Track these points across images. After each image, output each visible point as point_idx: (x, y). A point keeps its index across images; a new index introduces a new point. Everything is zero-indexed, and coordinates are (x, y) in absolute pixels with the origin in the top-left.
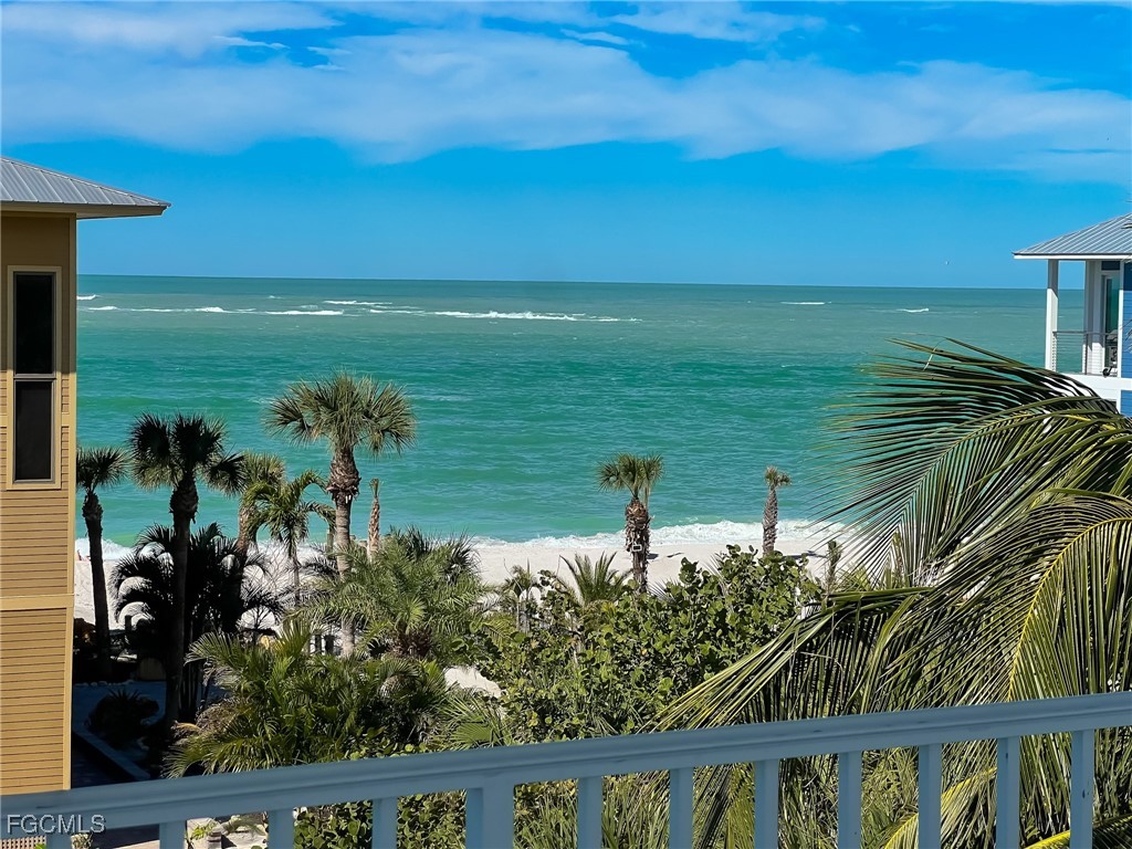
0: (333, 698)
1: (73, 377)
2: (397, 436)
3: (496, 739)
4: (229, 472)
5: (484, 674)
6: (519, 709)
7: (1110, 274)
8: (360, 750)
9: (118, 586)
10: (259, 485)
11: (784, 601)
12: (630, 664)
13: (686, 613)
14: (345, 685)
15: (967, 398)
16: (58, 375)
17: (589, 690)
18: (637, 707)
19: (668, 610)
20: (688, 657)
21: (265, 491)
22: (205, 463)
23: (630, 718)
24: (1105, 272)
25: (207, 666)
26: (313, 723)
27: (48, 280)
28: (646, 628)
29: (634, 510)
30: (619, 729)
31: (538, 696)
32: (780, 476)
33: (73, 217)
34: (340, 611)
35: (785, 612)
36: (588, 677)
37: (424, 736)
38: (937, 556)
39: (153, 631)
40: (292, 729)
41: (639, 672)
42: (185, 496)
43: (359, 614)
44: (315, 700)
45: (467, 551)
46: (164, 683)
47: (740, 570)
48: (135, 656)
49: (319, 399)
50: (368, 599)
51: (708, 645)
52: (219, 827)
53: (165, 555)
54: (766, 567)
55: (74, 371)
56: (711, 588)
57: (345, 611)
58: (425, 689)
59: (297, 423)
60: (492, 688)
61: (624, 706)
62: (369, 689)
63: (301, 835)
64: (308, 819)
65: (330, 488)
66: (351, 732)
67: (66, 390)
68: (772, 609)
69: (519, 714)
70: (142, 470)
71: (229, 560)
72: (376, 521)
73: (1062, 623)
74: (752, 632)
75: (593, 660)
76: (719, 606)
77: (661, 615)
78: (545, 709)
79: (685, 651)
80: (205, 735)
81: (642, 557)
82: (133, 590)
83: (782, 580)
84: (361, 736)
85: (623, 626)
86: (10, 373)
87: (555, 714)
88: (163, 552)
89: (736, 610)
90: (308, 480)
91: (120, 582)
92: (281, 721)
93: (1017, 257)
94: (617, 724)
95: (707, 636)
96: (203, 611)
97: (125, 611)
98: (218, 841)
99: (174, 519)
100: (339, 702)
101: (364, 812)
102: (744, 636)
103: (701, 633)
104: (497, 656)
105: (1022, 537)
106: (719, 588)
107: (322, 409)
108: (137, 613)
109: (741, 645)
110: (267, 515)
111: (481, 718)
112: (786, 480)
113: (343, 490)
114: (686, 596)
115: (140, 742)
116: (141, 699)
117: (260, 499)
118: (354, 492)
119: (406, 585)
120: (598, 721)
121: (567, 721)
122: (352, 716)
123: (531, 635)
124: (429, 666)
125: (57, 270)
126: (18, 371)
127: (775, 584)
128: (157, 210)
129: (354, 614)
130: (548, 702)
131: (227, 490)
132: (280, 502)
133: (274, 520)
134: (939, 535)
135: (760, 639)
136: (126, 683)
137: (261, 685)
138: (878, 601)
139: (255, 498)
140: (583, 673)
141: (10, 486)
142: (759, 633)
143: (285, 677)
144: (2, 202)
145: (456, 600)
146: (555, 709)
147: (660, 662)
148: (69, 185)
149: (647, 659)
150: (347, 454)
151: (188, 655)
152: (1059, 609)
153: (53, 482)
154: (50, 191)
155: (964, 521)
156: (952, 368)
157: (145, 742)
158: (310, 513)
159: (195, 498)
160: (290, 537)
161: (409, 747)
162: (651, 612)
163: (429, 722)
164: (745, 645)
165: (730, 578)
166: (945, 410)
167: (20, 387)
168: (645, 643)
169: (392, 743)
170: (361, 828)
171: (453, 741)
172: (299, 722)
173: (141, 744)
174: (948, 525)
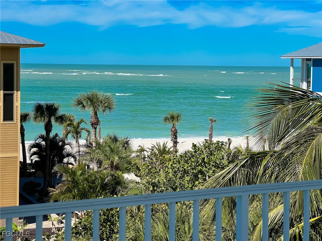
0: (93, 182)
1: (19, 92)
2: (110, 108)
3: (140, 193)
4: (61, 119)
5: (136, 175)
6: (147, 185)
7: (308, 62)
8: (101, 196)
9: (30, 151)
10: (68, 122)
11: (221, 155)
12: (177, 173)
13: (194, 158)
14: (96, 178)
15: (286, 98)
16: (15, 92)
17: (166, 180)
18: (180, 185)
19: (188, 157)
20: (194, 171)
21: (70, 124)
22: (54, 116)
23: (178, 188)
24: (307, 62)
25: (58, 173)
26: (88, 189)
27: (12, 65)
28: (182, 162)
29: (173, 129)
30: (175, 191)
31: (152, 181)
32: (213, 120)
33: (20, 47)
34: (94, 158)
35: (221, 158)
36: (166, 176)
37: (119, 192)
38: (277, 142)
39: (40, 163)
40: (82, 191)
41: (179, 175)
42: (49, 126)
43: (99, 159)
44: (88, 183)
45: (129, 140)
46: (43, 178)
47: (208, 146)
48: (34, 170)
49: (88, 98)
50: (102, 154)
51: (200, 167)
52: (60, 218)
53: (43, 142)
54: (216, 145)
55: (20, 91)
56: (201, 151)
57: (95, 158)
58: (119, 180)
59: (82, 105)
60: (138, 179)
61: (176, 184)
62: (103, 180)
63: (87, 220)
64: (89, 215)
65: (91, 123)
66: (99, 192)
67: (17, 96)
68: (218, 157)
69: (147, 186)
70: (35, 118)
71: (60, 143)
72: (100, 132)
73: (315, 160)
74: (212, 163)
75: (168, 171)
76: (203, 156)
77: (186, 159)
78: (154, 185)
79: (193, 169)
80: (57, 192)
81: (176, 143)
82: (34, 152)
83: (220, 149)
84: (102, 192)
85: (175, 162)
86: (2, 91)
87: (157, 187)
88: (42, 141)
89: (207, 157)
90: (82, 121)
91: (31, 149)
92: (79, 188)
93: (282, 58)
94: (175, 189)
95: (199, 165)
96: (53, 158)
97: (32, 158)
98: (60, 222)
99: (46, 132)
100: (95, 183)
101: (105, 213)
102: (210, 164)
103: (198, 164)
104: (140, 170)
105: (304, 136)
106: (202, 151)
107: (89, 101)
108: (35, 158)
109: (209, 167)
110: (71, 131)
111: (136, 188)
112: (215, 121)
113: (94, 124)
114: (193, 153)
115: (36, 194)
116: (37, 182)
117: (69, 126)
118: (98, 124)
119: (112, 151)
120: (169, 188)
121: (161, 189)
122: (99, 187)
123: (149, 164)
124: (120, 173)
125: (15, 62)
126: (4, 90)
127: (218, 150)
128: (43, 45)
129: (98, 159)
130: (155, 183)
131: (59, 124)
132: (74, 127)
133: (73, 132)
134: (278, 135)
135: (214, 166)
136: (32, 178)
137: (73, 178)
138: (261, 154)
139: (67, 126)
140: (165, 175)
141: (2, 122)
142: (214, 164)
143: (80, 176)
144: (1, 43)
145: (126, 155)
146: (157, 185)
147: (185, 172)
148: (18, 39)
149: (182, 171)
150: (96, 114)
151: (53, 170)
152: (314, 156)
153: (14, 122)
154: (13, 40)
155: (285, 132)
156: (282, 90)
157: (38, 194)
158: (82, 130)
159: (51, 126)
160: (77, 137)
161: (115, 196)
162: (183, 158)
163: (120, 189)
164: (210, 167)
165: (205, 149)
166: (280, 101)
167: (5, 95)
168: (182, 167)
169: (110, 194)
170: (104, 218)
171: (128, 194)
172: (84, 189)
173: (37, 195)
174: (281, 133)
